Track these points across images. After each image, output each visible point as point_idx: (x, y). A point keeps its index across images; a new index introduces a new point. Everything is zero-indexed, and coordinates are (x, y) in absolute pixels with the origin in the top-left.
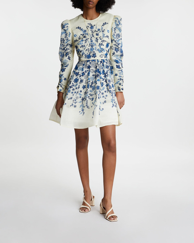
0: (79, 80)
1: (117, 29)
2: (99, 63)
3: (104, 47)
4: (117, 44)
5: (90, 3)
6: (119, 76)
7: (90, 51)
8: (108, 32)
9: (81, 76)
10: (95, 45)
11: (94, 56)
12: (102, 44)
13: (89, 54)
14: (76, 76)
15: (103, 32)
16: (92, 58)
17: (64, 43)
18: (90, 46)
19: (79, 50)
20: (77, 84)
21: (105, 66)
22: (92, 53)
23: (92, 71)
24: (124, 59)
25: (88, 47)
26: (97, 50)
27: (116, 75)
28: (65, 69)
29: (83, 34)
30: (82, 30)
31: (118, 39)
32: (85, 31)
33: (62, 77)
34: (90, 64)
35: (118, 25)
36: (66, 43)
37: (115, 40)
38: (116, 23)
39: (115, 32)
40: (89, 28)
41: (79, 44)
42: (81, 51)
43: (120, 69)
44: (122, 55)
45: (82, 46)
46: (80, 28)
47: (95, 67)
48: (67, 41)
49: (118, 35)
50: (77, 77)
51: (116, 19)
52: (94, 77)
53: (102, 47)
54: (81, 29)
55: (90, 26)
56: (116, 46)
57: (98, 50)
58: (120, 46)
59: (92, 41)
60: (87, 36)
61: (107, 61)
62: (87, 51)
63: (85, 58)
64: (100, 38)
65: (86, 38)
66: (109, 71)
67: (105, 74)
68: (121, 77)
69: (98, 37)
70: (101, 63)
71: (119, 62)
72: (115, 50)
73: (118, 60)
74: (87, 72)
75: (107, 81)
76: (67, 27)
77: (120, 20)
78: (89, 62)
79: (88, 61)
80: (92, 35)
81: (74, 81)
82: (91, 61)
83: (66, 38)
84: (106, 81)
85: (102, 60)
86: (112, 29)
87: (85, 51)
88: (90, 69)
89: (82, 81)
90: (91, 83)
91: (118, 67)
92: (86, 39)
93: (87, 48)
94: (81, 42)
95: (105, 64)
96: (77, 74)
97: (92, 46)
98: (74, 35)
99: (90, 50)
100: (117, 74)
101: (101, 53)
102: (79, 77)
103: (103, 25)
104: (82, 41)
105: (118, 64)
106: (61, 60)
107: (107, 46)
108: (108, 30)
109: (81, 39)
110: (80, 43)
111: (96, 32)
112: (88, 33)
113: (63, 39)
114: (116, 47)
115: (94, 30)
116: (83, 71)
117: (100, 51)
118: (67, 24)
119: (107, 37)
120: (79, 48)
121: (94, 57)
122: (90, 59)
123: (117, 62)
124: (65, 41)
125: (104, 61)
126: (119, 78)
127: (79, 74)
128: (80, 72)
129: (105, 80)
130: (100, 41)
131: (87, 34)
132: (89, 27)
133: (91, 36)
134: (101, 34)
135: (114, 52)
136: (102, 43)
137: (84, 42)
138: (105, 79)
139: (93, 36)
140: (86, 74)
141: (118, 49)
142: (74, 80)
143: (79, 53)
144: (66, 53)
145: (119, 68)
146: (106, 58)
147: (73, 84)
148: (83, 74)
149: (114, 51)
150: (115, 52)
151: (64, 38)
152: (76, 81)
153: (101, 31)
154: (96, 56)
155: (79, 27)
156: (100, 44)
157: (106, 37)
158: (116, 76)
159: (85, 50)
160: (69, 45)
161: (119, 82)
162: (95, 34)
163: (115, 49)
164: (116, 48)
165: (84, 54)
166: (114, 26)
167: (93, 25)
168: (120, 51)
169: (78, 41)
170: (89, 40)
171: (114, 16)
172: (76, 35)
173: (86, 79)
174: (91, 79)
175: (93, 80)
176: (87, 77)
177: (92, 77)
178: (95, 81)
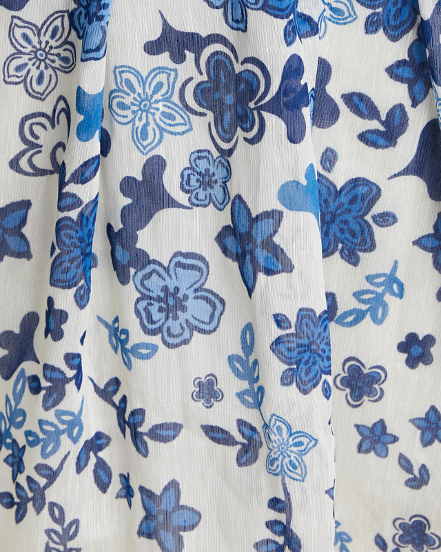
84: (426, 164)
90: (128, 185)
129: (407, 146)
138: (418, 122)
173: (40, 97)
174: (122, 106)
175: (161, 130)
176: (65, 60)
177: (137, 74)
178: (200, 154)
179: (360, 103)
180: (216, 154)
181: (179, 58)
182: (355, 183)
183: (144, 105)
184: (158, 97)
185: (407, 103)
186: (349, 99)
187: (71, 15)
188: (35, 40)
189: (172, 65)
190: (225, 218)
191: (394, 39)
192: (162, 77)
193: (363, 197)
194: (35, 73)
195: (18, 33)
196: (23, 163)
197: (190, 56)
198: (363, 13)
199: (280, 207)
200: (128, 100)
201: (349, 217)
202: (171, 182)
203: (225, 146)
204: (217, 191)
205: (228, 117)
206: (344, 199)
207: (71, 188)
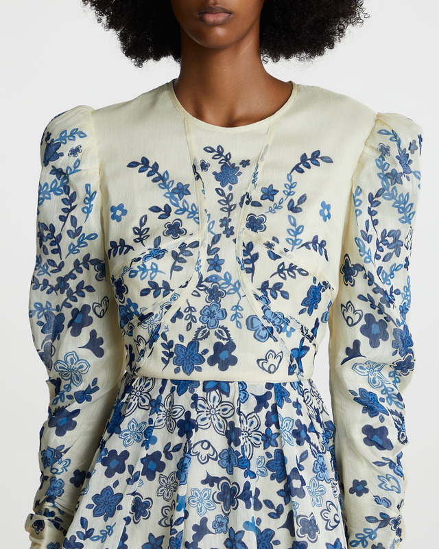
0: (127, 503)
1: (386, 206)
2: (249, 406)
3: (288, 307)
4: (377, 298)
5: (210, 18)
6: (378, 500)
7: (199, 324)
8: (321, 213)
9: (136, 479)
10: (236, 290)
11: (224, 355)
12: (278, 286)
13: (194, 344)
14: (109, 474)
15: (293, 208)
16: (209, 372)
17: (58, 251)
18: (204, 295)
19: (136, 306)
20: (110, 529)
21: (287, 428)
22: (213, 339)
23: (204, 453)
24: (414, 388)
25: (188, 298)
26: (243, 321)
27: (360, 488)
28: (77, 412)
29: (168, 211)
30: (162, 180)
31: (386, 267)
32: (182, 190)
33: (58, 466)
34: (194, 405)
35: (394, 177)
36: (72, 250)
37: (372, 268)
38: (382, 167)
39: (375, 223)
40: (207, 176)
41: (133, 274)
42: (143, 318)
43: (386, 453)
44: (405, 366)
45: (154, 285)
46: (156, 166)
47: (225, 427)
48: (75, 241)
49: (390, 240)
50: (110, 482)
51: (386, 141)
52: (216, 489)
53: (277, 305)
54: (161, 178)
55: (215, 166)
56: (373, 306)
57: (250, 322)
58: (394, 312)
59: (215, 264)
60: (188, 224)
61: (302, 393)
62: (182, 323)
63: (166, 362)
64: (269, 245)
65: (182, 239)
66: (311, 459)
67: (289, 480)
68: (388, 503)
69: (259, 240)
70: (257, 409)
71: (385, 405)
72: (365, 330)
73: (379, 395)
74: (177, 456)
75: (297, 527)
76: (75, 152)
77: (412, 146)
78: (188, 395)
79: (182, 386)
80: (225, 222)
81: (89, 506)
82: (199, 391)
83: (69, 226)
84: (289, 525)
85: (269, 386)
86: (353, 199)
87: (166, 320)
88: (193, 440)
89: (140, 508)
90: (195, 527)
91: (375, 437)
92: (183, 247)
93: (180, 304)
94: (148, 264)
95: (286, 411)
96: (114, 463)
97: (215, 295)
98: (113, 209)
99: (197, 315)
100: (364, 483)
101: (270, 344)
102: (123, 482)
103: (297, 168)
104: (158, 253)
105: (375, 422)
106: (47, 356)
107: (312, 300)
108: (323, 204)
109: (149, 244)
110: (144, 269)
111: (250, 209)
112: (201, 211)
113: (52, 228)
114: (374, 312)
115: (238, 190)
116: (153, 448)
117: (264, 333)
118: (76, 133)
119: (318, 245)
120: (134, 294)
121: (223, 368)
122: (195, 376)
123: (369, 404)
124: (66, 242)
125: (281, 393)
126: (372, 509)
127: (128, 462)
128: (137, 454)
129: (283, 518)
130: (265, 269)
131: (194, 214)
132: (211, 170)
133: (218, 230)
134: (277, 223)
135: (357, 343)
136: (277, 279)
137: (166, 263)
138: (286, 510)
139: (229, 232)
140: (171, 466)
141: (383, 324)
142: (96, 498)
143: (132, 328)
144: (75, 313)
145: (381, 447)
146: (294, 378)
147: (84, 522)
148: (152, 465)
149: (356, 333)
150: (365, 341)
151: (58, 224)
152: (107, 504)
153: (278, 207)
154: (234, 361)
155: (145, 161)
156: (265, 286)
157: (306, 245)
158: (359, 494)
159: (172, 312)
160: (92, 267)
161: (372, 534)
162: (239, 219)
163: (363, 322)
164: (369, 318)
165: (160, 340)
166: (373, 184)
167: (235, 160)
168: (391, 338)
169: (132, 255)
170: (202, 254)
171: (379, 118)
172: (121, 207)
173: (168, 500)
174: (193, 501)
175: (206, 509)
176: (175, 488)
177: (199, 491)
178: (219, 516)
179: (269, 504)
180: (224, 515)
181: (212, 485)
182: (268, 530)
183: (201, 501)
184: (205, 498)
185: (283, 504)
186: (265, 501)
187: (177, 473)
188: (166, 481)
189: (210, 488)
190: (227, 536)
191: (279, 482)
192: (207, 492)
193: (270, 535)
194: (166, 492)
195: (161, 479)
196: (163, 522)
197: (215, 484)
198: (270, 473)
199: (244, 530)
200: (195, 499)
201: (265, 542)
202: (209, 525)
203: (227, 512)
204: (224, 528)
205: (228, 503)
206: (264, 536)
207: (174, 527)
